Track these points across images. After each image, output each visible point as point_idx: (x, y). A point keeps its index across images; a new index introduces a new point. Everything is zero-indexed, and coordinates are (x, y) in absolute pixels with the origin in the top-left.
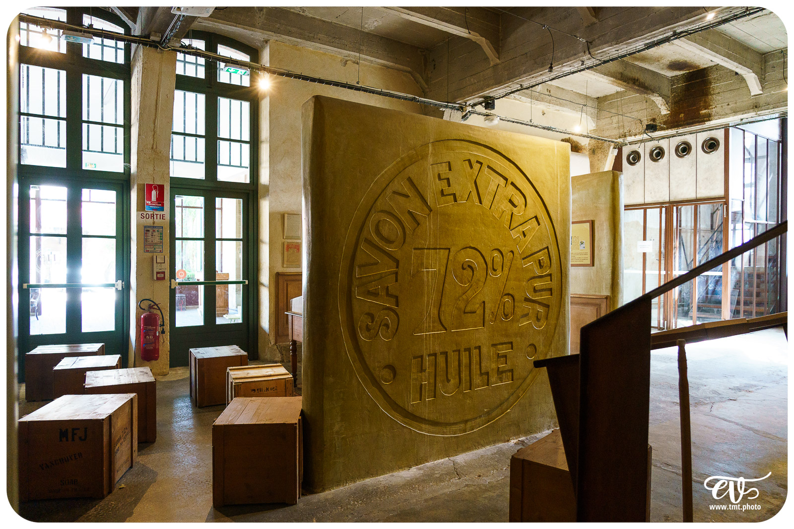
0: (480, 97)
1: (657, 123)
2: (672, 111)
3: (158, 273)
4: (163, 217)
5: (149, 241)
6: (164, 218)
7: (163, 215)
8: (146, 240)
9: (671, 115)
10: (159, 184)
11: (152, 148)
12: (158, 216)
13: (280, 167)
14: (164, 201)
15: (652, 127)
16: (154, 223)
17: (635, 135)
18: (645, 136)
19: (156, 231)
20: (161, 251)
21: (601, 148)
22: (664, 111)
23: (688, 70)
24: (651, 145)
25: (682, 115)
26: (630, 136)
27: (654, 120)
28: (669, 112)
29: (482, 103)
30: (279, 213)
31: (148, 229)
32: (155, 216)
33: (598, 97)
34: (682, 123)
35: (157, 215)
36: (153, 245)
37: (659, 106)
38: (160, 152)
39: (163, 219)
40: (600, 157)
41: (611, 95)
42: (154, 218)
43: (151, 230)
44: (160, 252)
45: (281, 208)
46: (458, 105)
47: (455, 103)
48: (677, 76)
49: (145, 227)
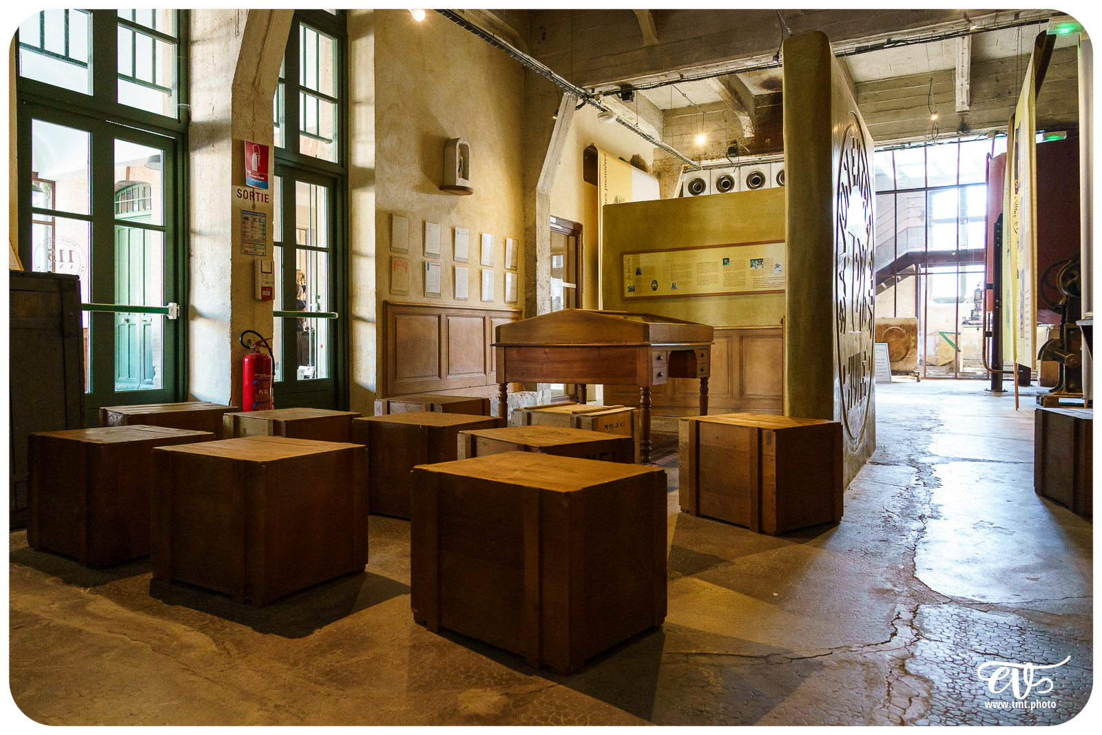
0: (617, 84)
1: (740, 145)
2: (755, 134)
3: (264, 289)
4: (266, 198)
5: (248, 236)
6: (267, 200)
7: (266, 195)
8: (244, 234)
9: (755, 139)
10: (260, 143)
11: (253, 83)
12: (260, 196)
13: (387, 144)
14: (267, 173)
15: (733, 151)
16: (254, 207)
17: (712, 159)
18: (725, 161)
19: (257, 220)
20: (263, 253)
21: (668, 172)
22: (748, 133)
23: (776, 90)
24: (717, 173)
25: (768, 140)
26: (706, 159)
27: (735, 142)
28: (753, 136)
29: (619, 92)
30: (385, 212)
31: (246, 216)
32: (256, 195)
33: (665, 110)
34: (768, 149)
35: (258, 194)
36: (253, 242)
37: (744, 127)
38: (263, 93)
39: (266, 202)
40: (667, 182)
41: (680, 109)
42: (254, 199)
43: (251, 219)
44: (263, 255)
45: (388, 207)
46: (583, 91)
47: (580, 87)
48: (762, 95)
49: (243, 212)
